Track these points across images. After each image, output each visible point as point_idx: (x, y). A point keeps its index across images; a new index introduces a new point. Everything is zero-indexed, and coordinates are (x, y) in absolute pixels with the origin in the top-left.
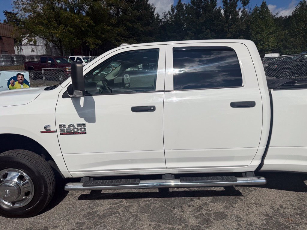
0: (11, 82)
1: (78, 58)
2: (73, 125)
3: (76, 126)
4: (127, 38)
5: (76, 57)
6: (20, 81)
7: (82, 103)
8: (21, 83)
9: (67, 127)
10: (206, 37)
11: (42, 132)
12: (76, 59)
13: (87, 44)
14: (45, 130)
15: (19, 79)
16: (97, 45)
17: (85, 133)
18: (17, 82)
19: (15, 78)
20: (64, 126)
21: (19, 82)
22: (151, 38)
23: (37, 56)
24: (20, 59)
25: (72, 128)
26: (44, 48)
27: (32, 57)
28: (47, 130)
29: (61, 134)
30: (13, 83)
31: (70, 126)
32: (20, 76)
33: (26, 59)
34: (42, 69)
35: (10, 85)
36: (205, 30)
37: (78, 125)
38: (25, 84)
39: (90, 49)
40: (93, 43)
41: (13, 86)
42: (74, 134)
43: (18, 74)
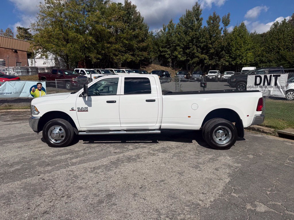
0: (32, 89)
1: (82, 71)
2: (83, 108)
3: (84, 108)
4: (124, 53)
5: (80, 69)
6: (39, 89)
7: (87, 99)
8: (40, 90)
9: (80, 108)
11: (70, 110)
12: (80, 72)
13: (90, 58)
14: (71, 110)
15: (38, 87)
16: (98, 59)
17: (88, 111)
18: (37, 89)
19: (35, 87)
20: (79, 108)
21: (38, 89)
22: (144, 52)
23: (48, 68)
24: (34, 70)
25: (82, 109)
26: (53, 61)
27: (43, 69)
28: (73, 110)
29: (78, 111)
30: (34, 90)
31: (81, 108)
32: (39, 85)
33: (39, 71)
34: (56, 80)
35: (32, 91)
37: (85, 108)
38: (42, 91)
39: (92, 62)
40: (95, 57)
41: (34, 92)
42: (83, 111)
43: (38, 84)
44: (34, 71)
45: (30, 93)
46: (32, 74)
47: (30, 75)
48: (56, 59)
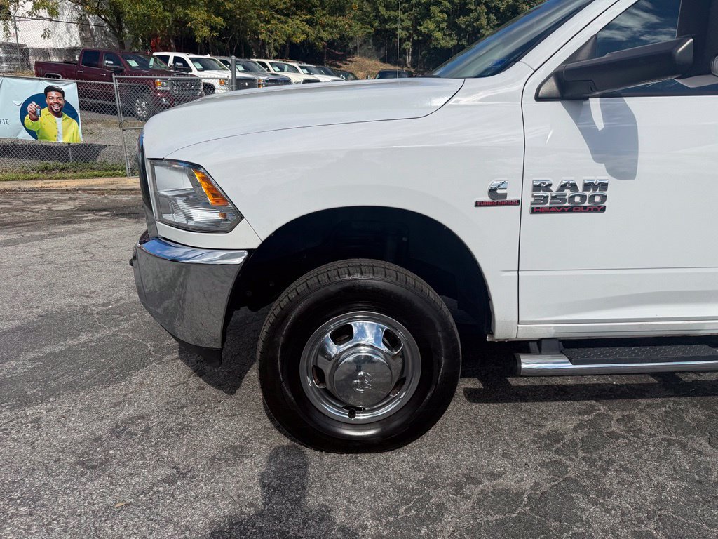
0: (29, 109)
1: (177, 59)
2: (573, 187)
3: (580, 187)
4: (284, 15)
5: (172, 55)
6: (55, 108)
8: (58, 114)
9: (554, 188)
10: (475, 24)
11: (478, 204)
12: (171, 61)
13: (189, 24)
14: (488, 199)
15: (51, 101)
16: (213, 28)
17: (603, 209)
18: (45, 111)
19: (40, 99)
20: (548, 187)
21: (51, 110)
22: (340, 18)
23: (58, 51)
24: (15, 56)
25: (568, 193)
26: (75, 29)
27: (45, 52)
28: (496, 199)
29: (535, 211)
30: (35, 113)
31: (563, 187)
32: (53, 94)
33: (31, 57)
34: (114, 77)
35: (27, 117)
36: (473, 7)
37: (587, 186)
38: (66, 116)
39: (195, 37)
40: (205, 23)
41: (36, 120)
42: (570, 210)
43: (49, 89)
44: (16, 59)
45: (23, 122)
46: (9, 68)
47: (4, 70)
48: (83, 24)
